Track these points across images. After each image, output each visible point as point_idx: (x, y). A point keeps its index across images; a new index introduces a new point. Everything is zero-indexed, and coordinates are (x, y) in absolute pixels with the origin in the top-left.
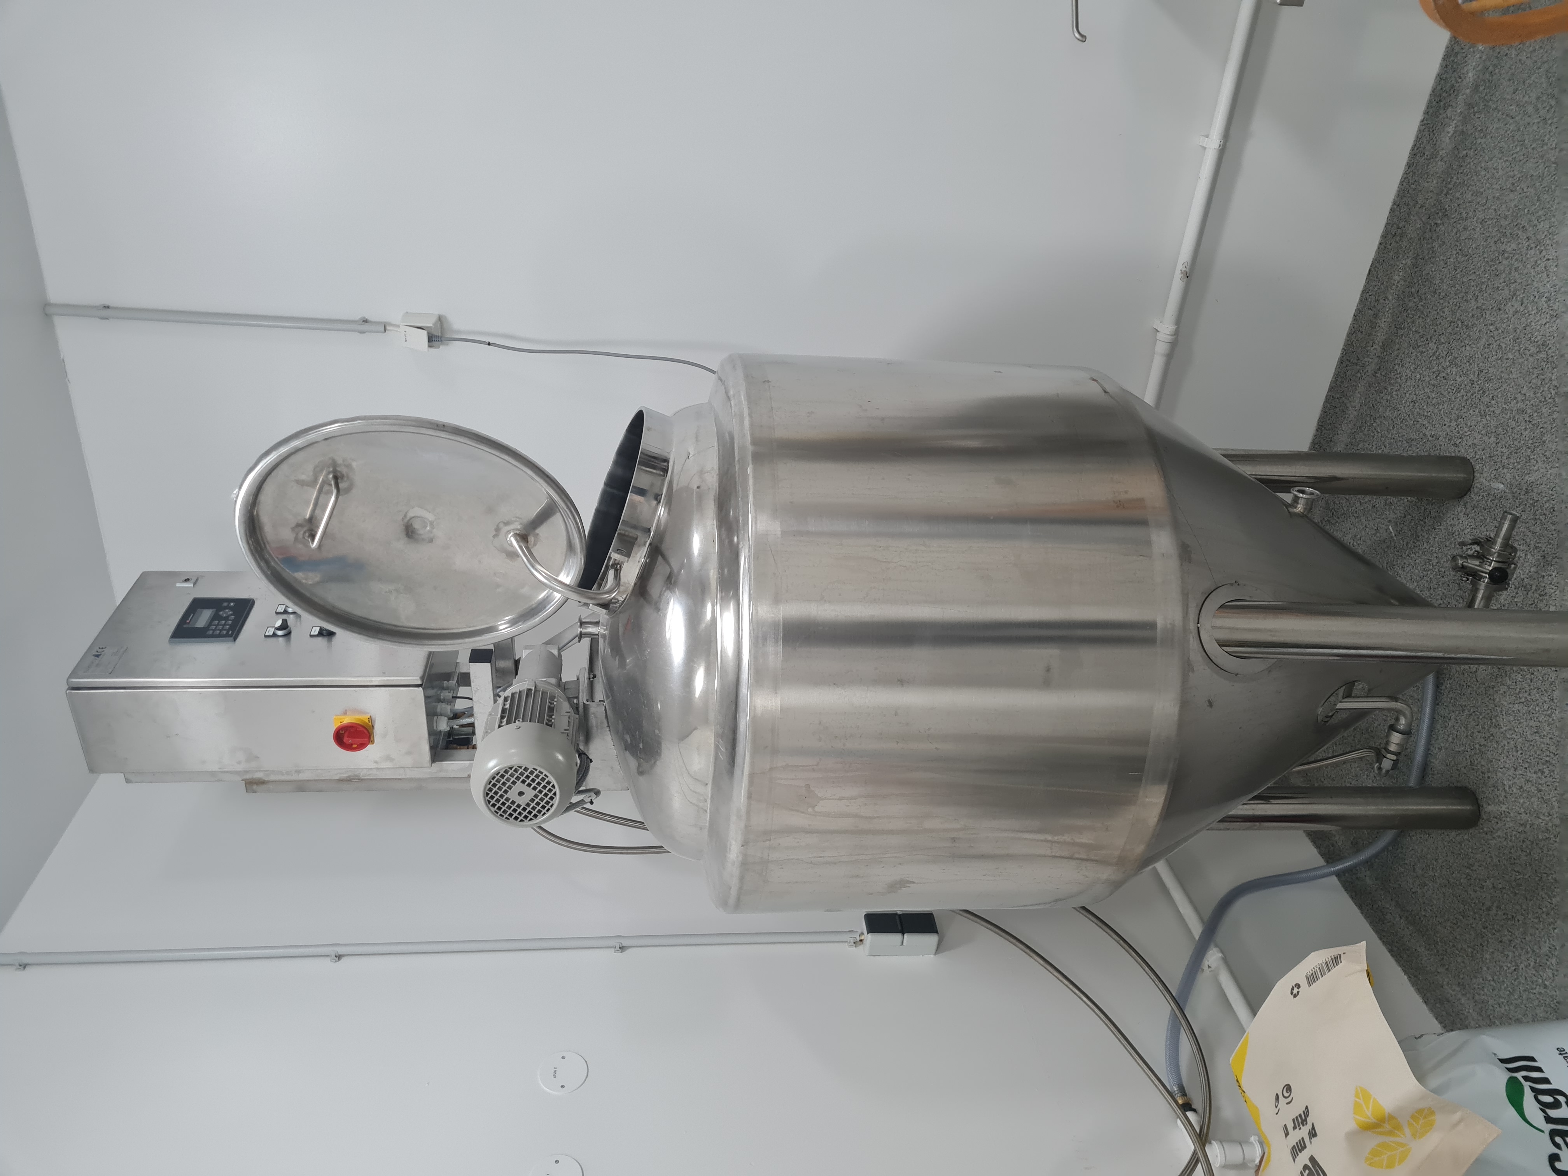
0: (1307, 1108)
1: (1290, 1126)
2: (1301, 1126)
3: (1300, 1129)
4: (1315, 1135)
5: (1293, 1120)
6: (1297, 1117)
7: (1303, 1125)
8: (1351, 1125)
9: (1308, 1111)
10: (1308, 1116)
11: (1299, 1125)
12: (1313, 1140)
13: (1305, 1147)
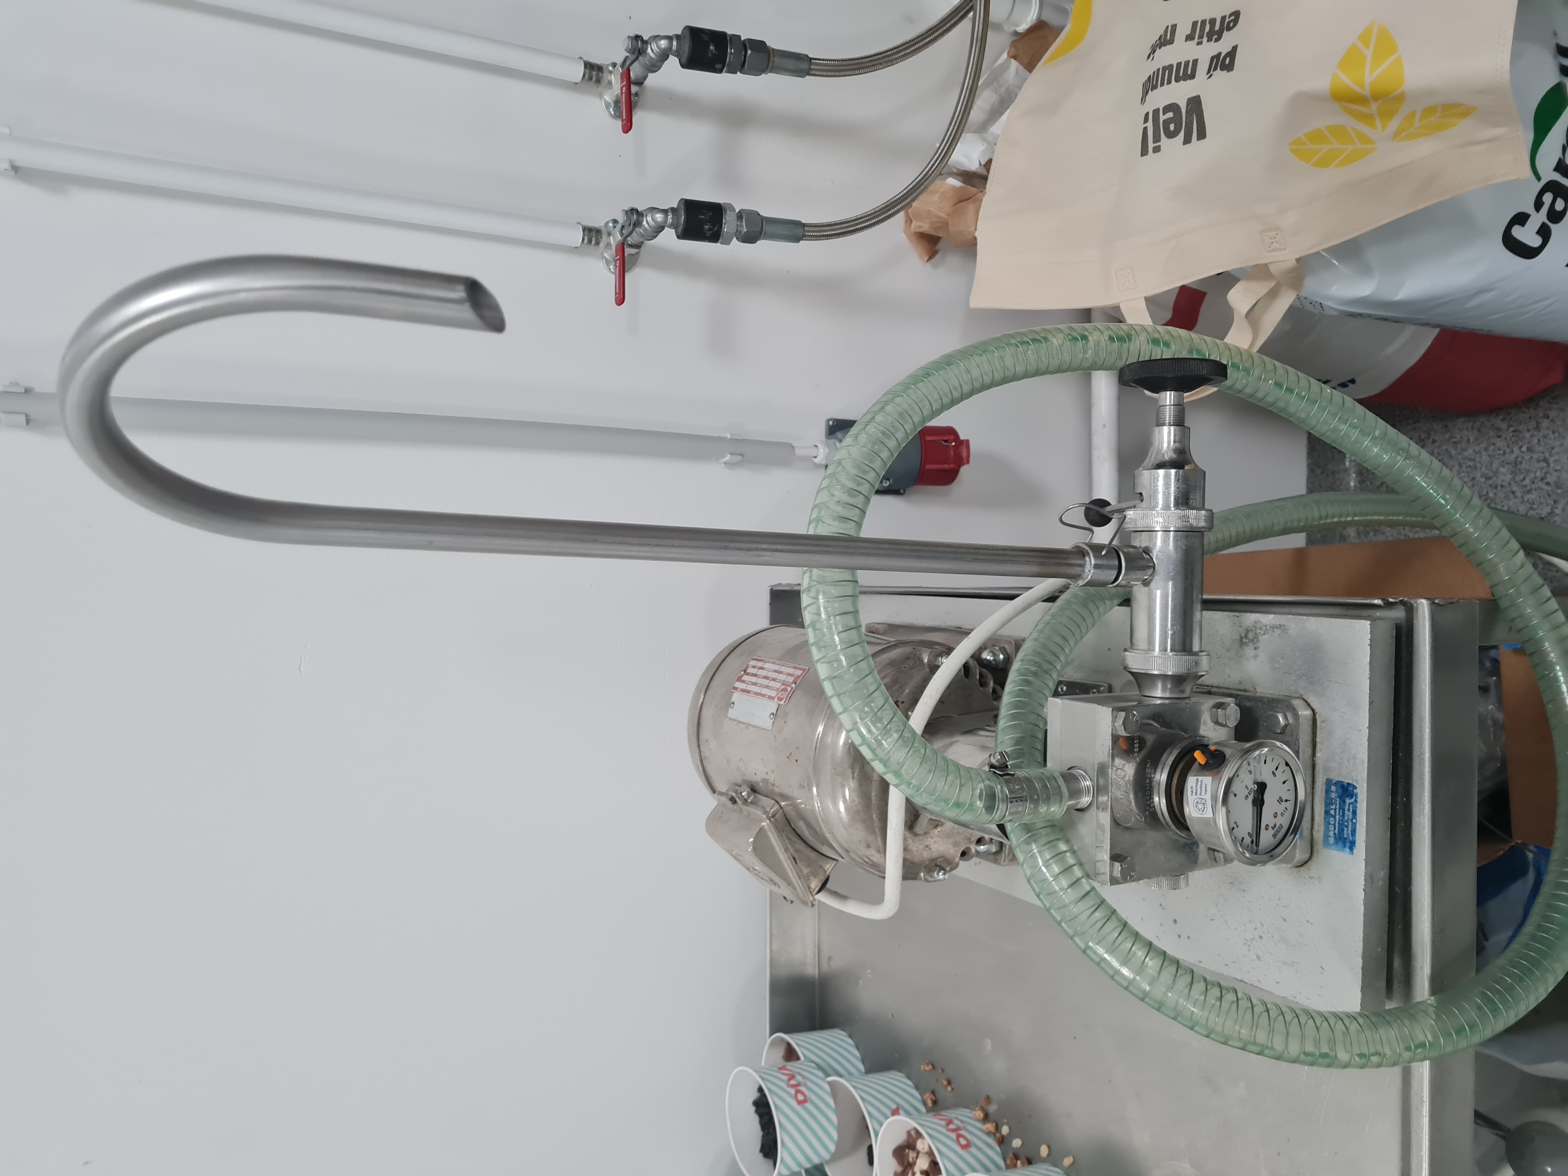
0: (1236, 15)
1: (1183, 30)
2: (1205, 39)
3: (1199, 43)
4: (1229, 67)
5: (1195, 24)
6: (1204, 22)
7: (1209, 40)
8: (1321, 83)
9: (1236, 21)
10: (1229, 29)
11: (1201, 37)
12: (1219, 74)
13: (1192, 76)
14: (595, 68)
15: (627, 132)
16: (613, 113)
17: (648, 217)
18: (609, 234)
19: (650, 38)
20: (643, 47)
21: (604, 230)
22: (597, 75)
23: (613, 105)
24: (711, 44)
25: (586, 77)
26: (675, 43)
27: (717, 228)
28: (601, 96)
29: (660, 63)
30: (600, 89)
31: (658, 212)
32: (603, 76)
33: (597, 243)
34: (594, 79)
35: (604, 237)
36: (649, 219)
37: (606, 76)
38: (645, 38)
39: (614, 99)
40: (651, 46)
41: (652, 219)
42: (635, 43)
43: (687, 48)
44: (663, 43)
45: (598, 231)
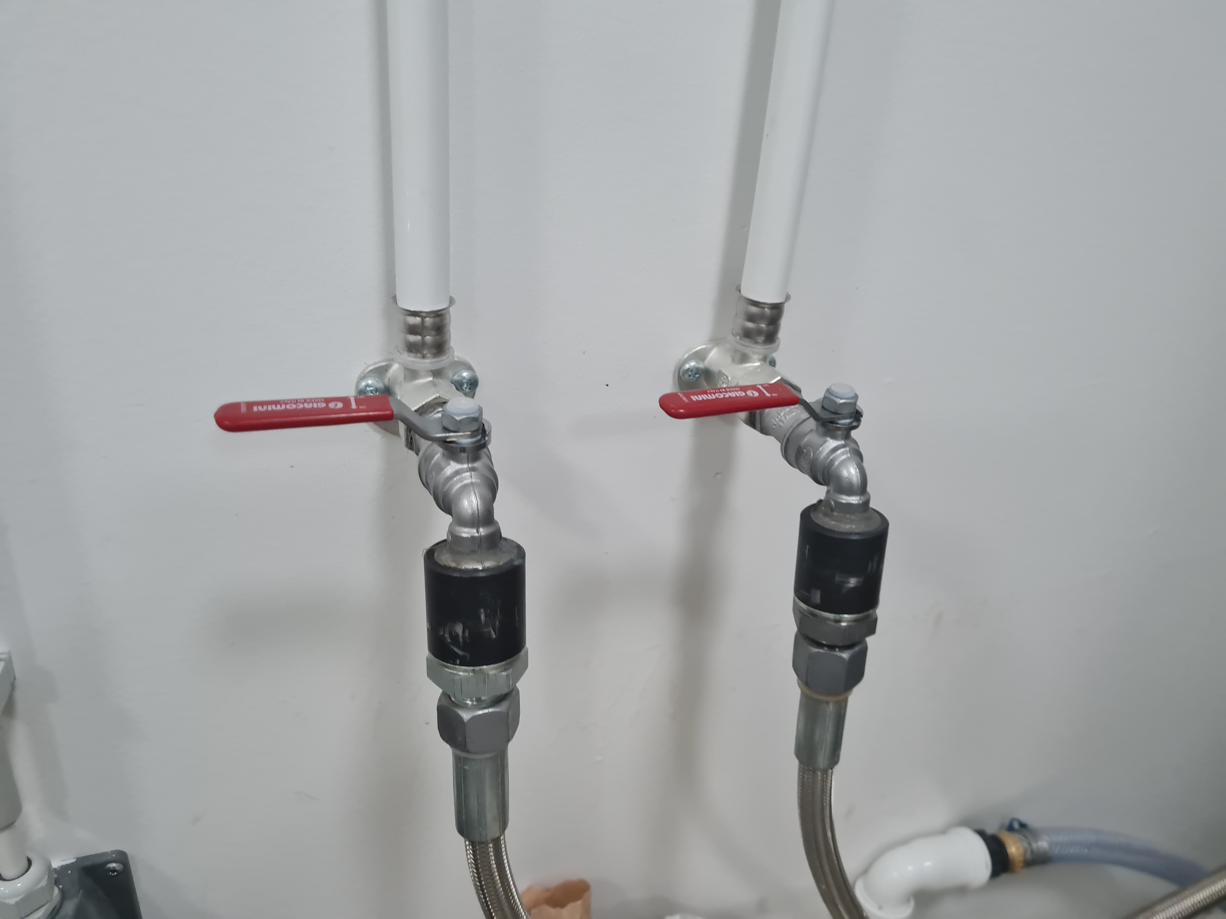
14: (771, 327)
15: (662, 406)
16: (687, 366)
17: (468, 474)
18: (437, 373)
19: (855, 442)
20: (838, 429)
21: (443, 361)
22: (759, 332)
23: (701, 366)
24: (861, 580)
25: (754, 309)
26: (854, 500)
27: (460, 653)
28: (716, 341)
29: (806, 466)
30: (731, 338)
31: (483, 499)
32: (756, 343)
33: (412, 348)
34: (750, 325)
35: (428, 363)
36: (468, 478)
37: (756, 350)
38: (854, 434)
39: (715, 368)
40: (843, 446)
41: (465, 486)
42: (845, 411)
43: (848, 526)
44: (850, 472)
45: (440, 348)
